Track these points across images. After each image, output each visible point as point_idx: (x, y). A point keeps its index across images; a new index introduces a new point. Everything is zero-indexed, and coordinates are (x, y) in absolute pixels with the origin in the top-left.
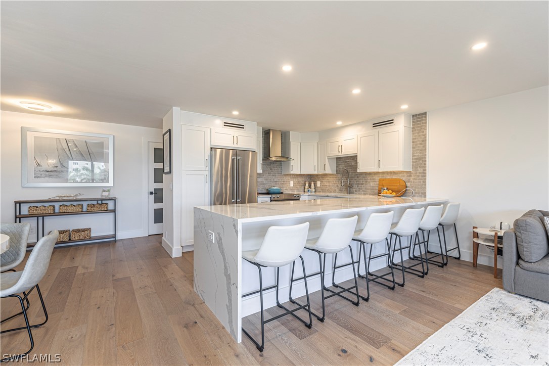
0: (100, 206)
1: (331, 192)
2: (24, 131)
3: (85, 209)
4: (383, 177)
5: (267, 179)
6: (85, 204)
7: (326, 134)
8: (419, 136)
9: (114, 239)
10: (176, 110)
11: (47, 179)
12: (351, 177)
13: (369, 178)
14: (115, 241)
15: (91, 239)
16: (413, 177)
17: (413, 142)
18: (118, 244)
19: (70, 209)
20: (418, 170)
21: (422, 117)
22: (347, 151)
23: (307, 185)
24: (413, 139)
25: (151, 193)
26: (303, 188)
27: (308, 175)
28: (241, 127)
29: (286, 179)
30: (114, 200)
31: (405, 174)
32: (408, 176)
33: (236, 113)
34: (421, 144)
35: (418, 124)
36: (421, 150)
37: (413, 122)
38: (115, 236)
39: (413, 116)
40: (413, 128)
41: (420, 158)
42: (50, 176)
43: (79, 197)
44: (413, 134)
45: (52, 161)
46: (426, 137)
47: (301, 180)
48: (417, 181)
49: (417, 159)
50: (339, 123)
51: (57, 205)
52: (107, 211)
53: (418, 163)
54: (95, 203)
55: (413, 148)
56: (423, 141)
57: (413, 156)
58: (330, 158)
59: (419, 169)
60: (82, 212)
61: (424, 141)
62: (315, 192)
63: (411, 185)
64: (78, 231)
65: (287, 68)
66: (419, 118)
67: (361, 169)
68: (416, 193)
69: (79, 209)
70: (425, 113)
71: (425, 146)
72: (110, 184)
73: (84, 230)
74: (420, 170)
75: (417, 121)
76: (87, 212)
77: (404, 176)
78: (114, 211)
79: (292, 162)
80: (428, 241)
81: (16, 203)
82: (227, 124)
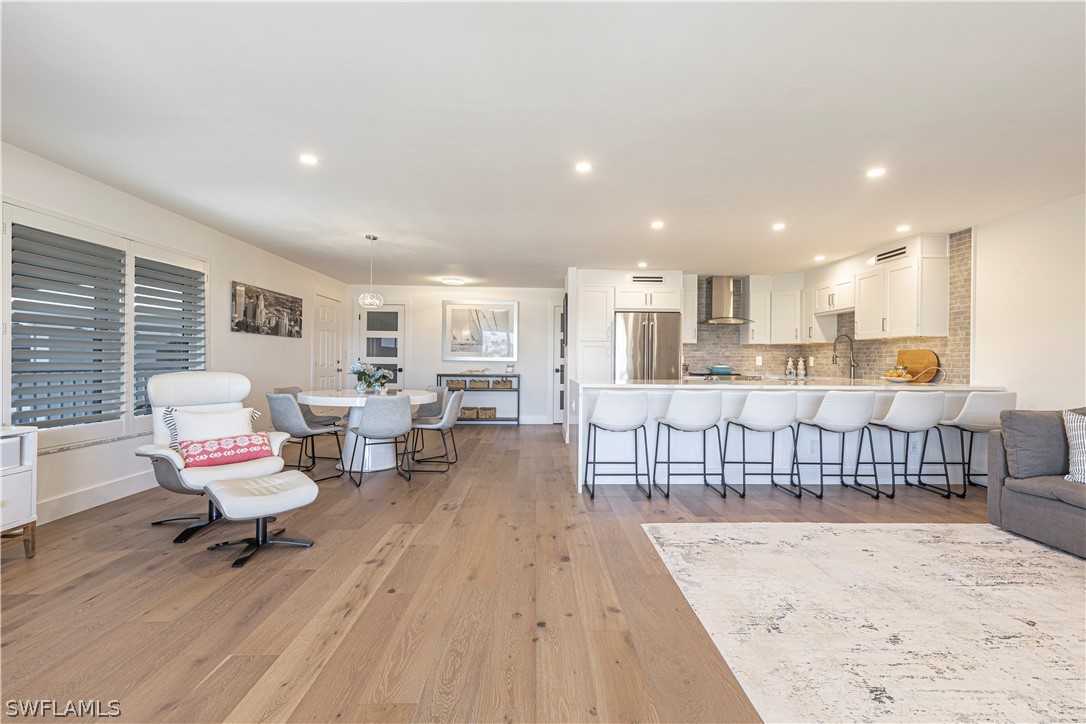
0: (505, 383)
1: (829, 376)
2: (444, 304)
3: (491, 386)
4: (905, 347)
5: (710, 353)
6: (491, 380)
7: (813, 276)
8: (960, 271)
9: (516, 423)
10: (572, 271)
11: (461, 352)
12: (859, 349)
13: (884, 349)
14: (518, 425)
15: (496, 419)
16: (950, 348)
17: (951, 284)
18: (521, 428)
19: (478, 385)
20: (958, 335)
21: (965, 238)
22: (841, 304)
23: (790, 363)
24: (951, 278)
25: (557, 371)
26: (782, 367)
27: (796, 346)
28: (659, 280)
29: (745, 352)
30: (518, 377)
31: (938, 342)
32: (942, 346)
33: (643, 265)
34: (963, 287)
35: (958, 251)
36: (963, 297)
37: (951, 247)
38: (517, 420)
39: (951, 236)
40: (951, 258)
41: (962, 313)
42: (463, 349)
43: (486, 373)
44: (951, 268)
45: (466, 333)
46: (970, 274)
47: (779, 355)
48: (957, 354)
49: (956, 313)
50: (820, 259)
51: (468, 379)
52: (511, 389)
53: (958, 321)
54: (500, 379)
55: (951, 293)
56: (966, 280)
57: (950, 309)
58: (821, 317)
59: (959, 332)
60: (488, 389)
61: (968, 280)
62: (806, 375)
63: (947, 361)
64: (485, 409)
65: (657, 225)
66: (960, 239)
67: (861, 334)
68: (955, 376)
69: (486, 386)
70: (969, 230)
71: (968, 291)
72: (514, 359)
73: (490, 409)
74: (961, 334)
75: (958, 245)
76: (494, 390)
77: (936, 346)
78: (518, 390)
79: (752, 326)
80: (969, 463)
81: (438, 375)
82: (637, 279)
